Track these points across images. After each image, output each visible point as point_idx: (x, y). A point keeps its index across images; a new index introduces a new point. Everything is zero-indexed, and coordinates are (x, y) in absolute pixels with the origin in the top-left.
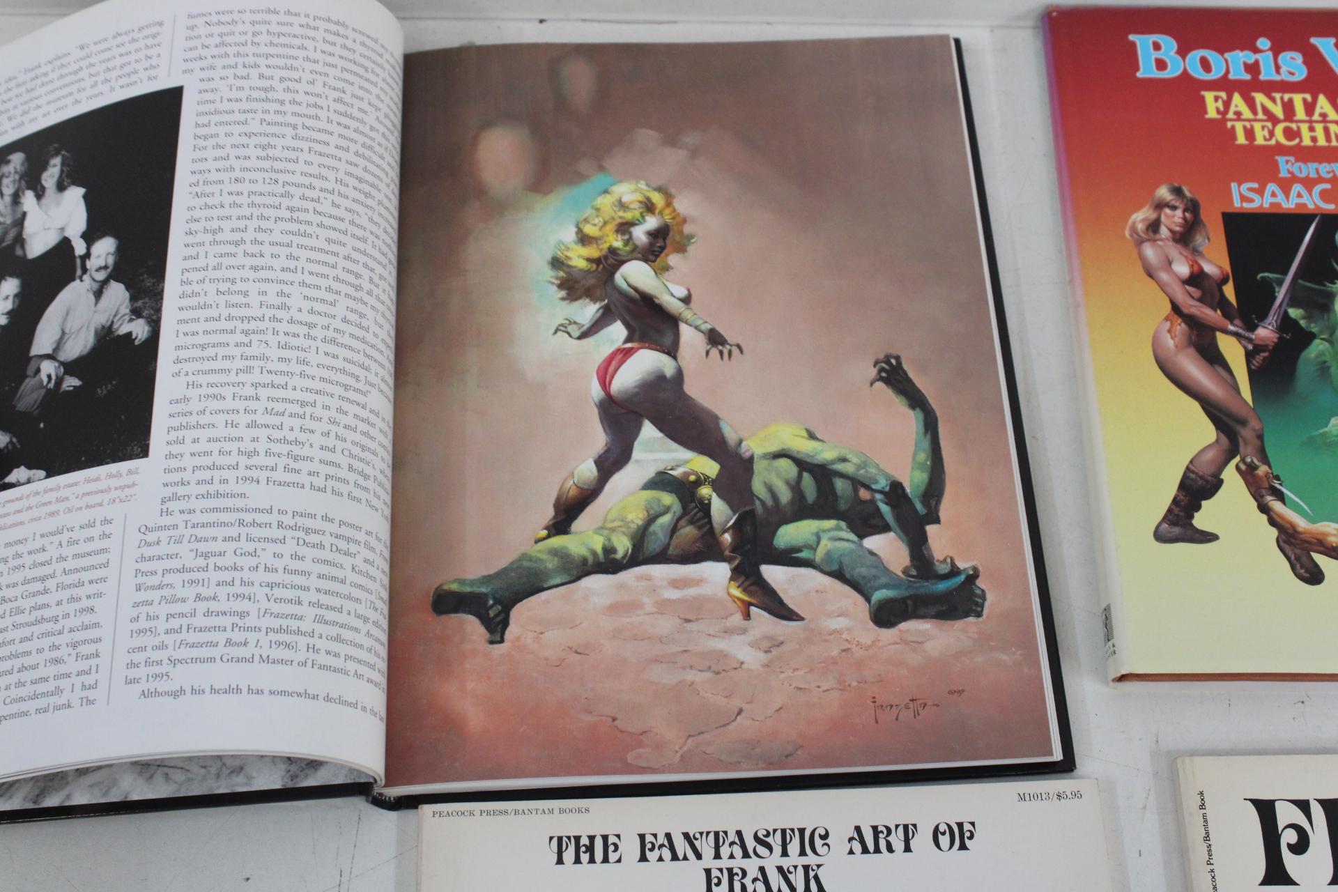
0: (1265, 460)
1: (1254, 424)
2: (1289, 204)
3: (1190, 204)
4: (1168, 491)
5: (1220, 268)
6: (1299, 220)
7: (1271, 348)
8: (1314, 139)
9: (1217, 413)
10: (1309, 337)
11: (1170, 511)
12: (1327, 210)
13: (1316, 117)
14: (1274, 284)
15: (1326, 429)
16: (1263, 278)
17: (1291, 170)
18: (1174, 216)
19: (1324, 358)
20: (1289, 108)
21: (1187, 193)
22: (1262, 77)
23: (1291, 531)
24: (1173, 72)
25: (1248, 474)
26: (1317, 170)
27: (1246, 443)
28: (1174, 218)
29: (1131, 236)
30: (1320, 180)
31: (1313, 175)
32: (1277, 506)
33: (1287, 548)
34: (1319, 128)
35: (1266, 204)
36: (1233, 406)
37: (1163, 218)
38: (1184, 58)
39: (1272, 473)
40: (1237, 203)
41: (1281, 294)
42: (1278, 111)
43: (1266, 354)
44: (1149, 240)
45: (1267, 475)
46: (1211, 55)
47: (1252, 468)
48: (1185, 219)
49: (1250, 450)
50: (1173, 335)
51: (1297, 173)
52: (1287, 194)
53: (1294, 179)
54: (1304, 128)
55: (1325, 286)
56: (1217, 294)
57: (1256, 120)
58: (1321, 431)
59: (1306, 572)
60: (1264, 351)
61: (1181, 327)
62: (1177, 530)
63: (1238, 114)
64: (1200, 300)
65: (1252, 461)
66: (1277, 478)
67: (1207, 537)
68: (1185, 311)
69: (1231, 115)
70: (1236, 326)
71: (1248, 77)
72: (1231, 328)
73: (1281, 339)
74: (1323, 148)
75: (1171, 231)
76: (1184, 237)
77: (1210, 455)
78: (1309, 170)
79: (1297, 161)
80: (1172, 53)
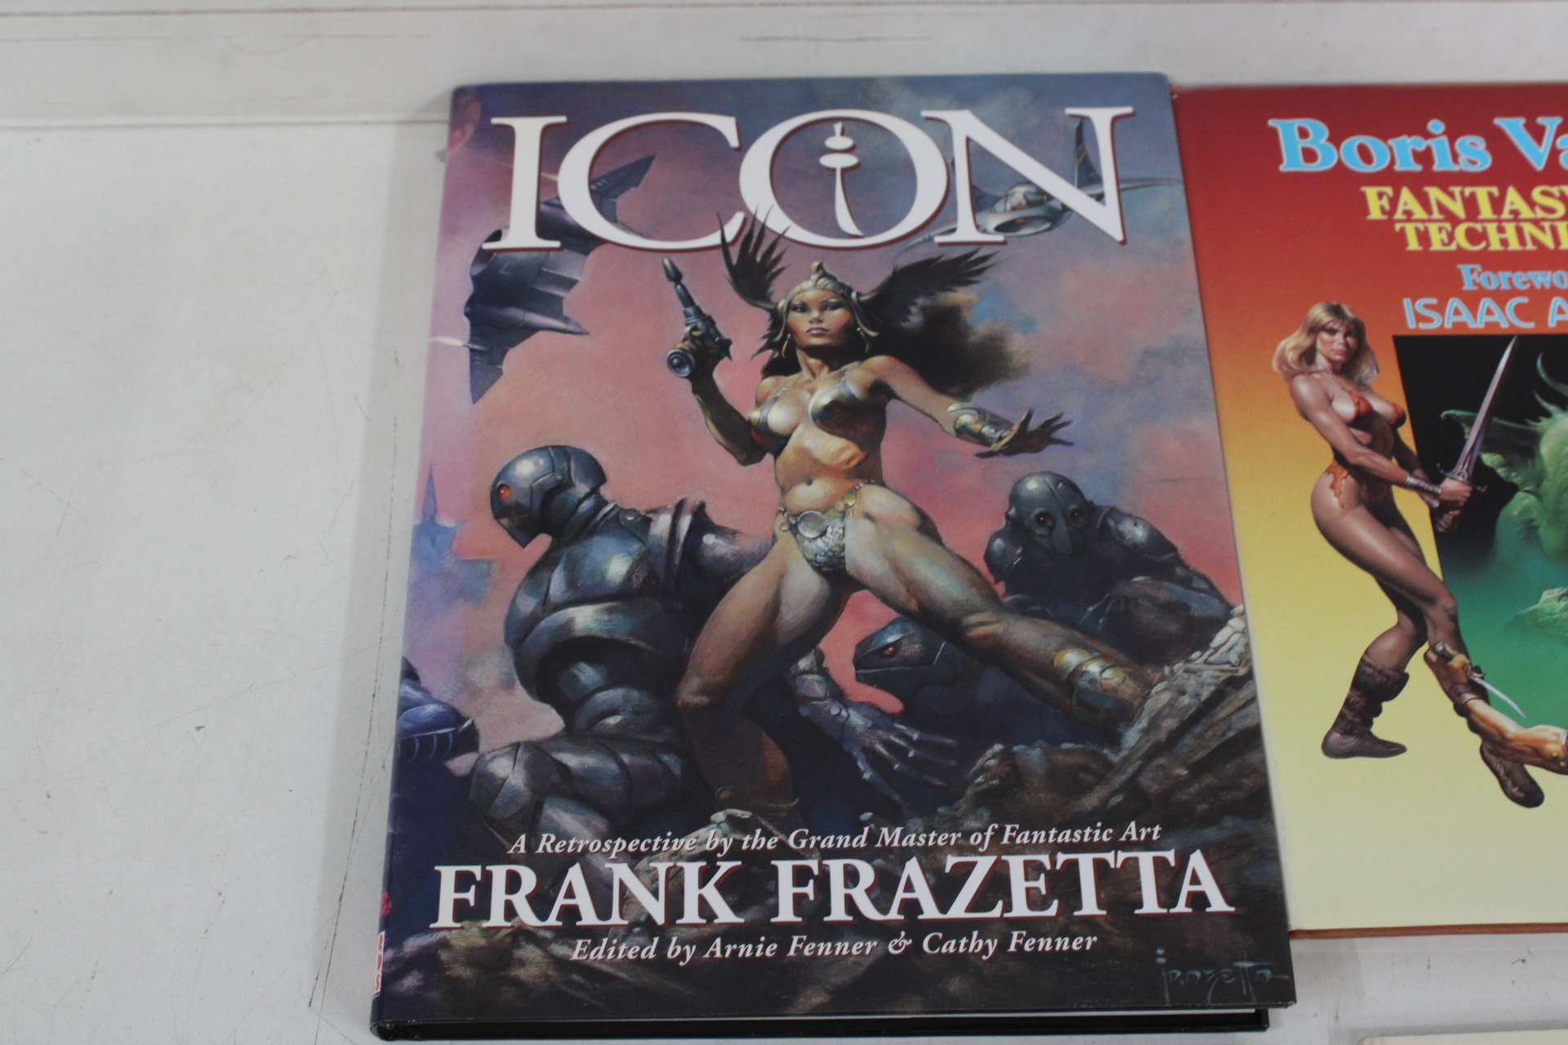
0: (1461, 648)
1: (1445, 602)
2: (1477, 323)
3: (1352, 327)
4: (1339, 690)
5: (1394, 405)
6: (1491, 343)
7: (1462, 504)
8: (1504, 242)
9: (1397, 589)
10: (1513, 489)
11: (1341, 716)
12: (1525, 329)
13: (1506, 215)
14: (1463, 425)
15: (1535, 607)
16: (1448, 417)
17: (1477, 281)
18: (1333, 342)
19: (1529, 516)
20: (1471, 204)
21: (1349, 313)
22: (1436, 167)
23: (1498, 738)
24: (1325, 163)
25: (1440, 666)
26: (1510, 280)
27: (1436, 627)
28: (1333, 345)
29: (1280, 367)
30: (1514, 292)
31: (1505, 286)
32: (1479, 706)
33: (1492, 758)
34: (1510, 228)
35: (1448, 323)
36: (1417, 579)
37: (1319, 345)
38: (1338, 146)
39: (1471, 664)
40: (1411, 324)
41: (1472, 435)
42: (1458, 209)
43: (1457, 512)
44: (1301, 373)
45: (1464, 666)
46: (1372, 143)
47: (1445, 658)
48: (1346, 345)
49: (1440, 634)
50: (1337, 491)
51: (1486, 285)
52: (1474, 311)
53: (1481, 293)
54: (1492, 229)
55: (1527, 424)
56: (1391, 437)
57: (1430, 221)
58: (1531, 609)
59: (1520, 790)
60: (1454, 509)
61: (1347, 481)
62: (1351, 741)
63: (1408, 214)
64: (1370, 446)
65: (1444, 649)
66: (1478, 670)
67: (1391, 749)
68: (1352, 460)
69: (1399, 215)
70: (1417, 477)
71: (1418, 168)
72: (1411, 480)
73: (1473, 492)
74: (1515, 253)
75: (1330, 360)
76: (1348, 368)
77: (1390, 643)
78: (1500, 280)
79: (1485, 268)
80: (1323, 141)
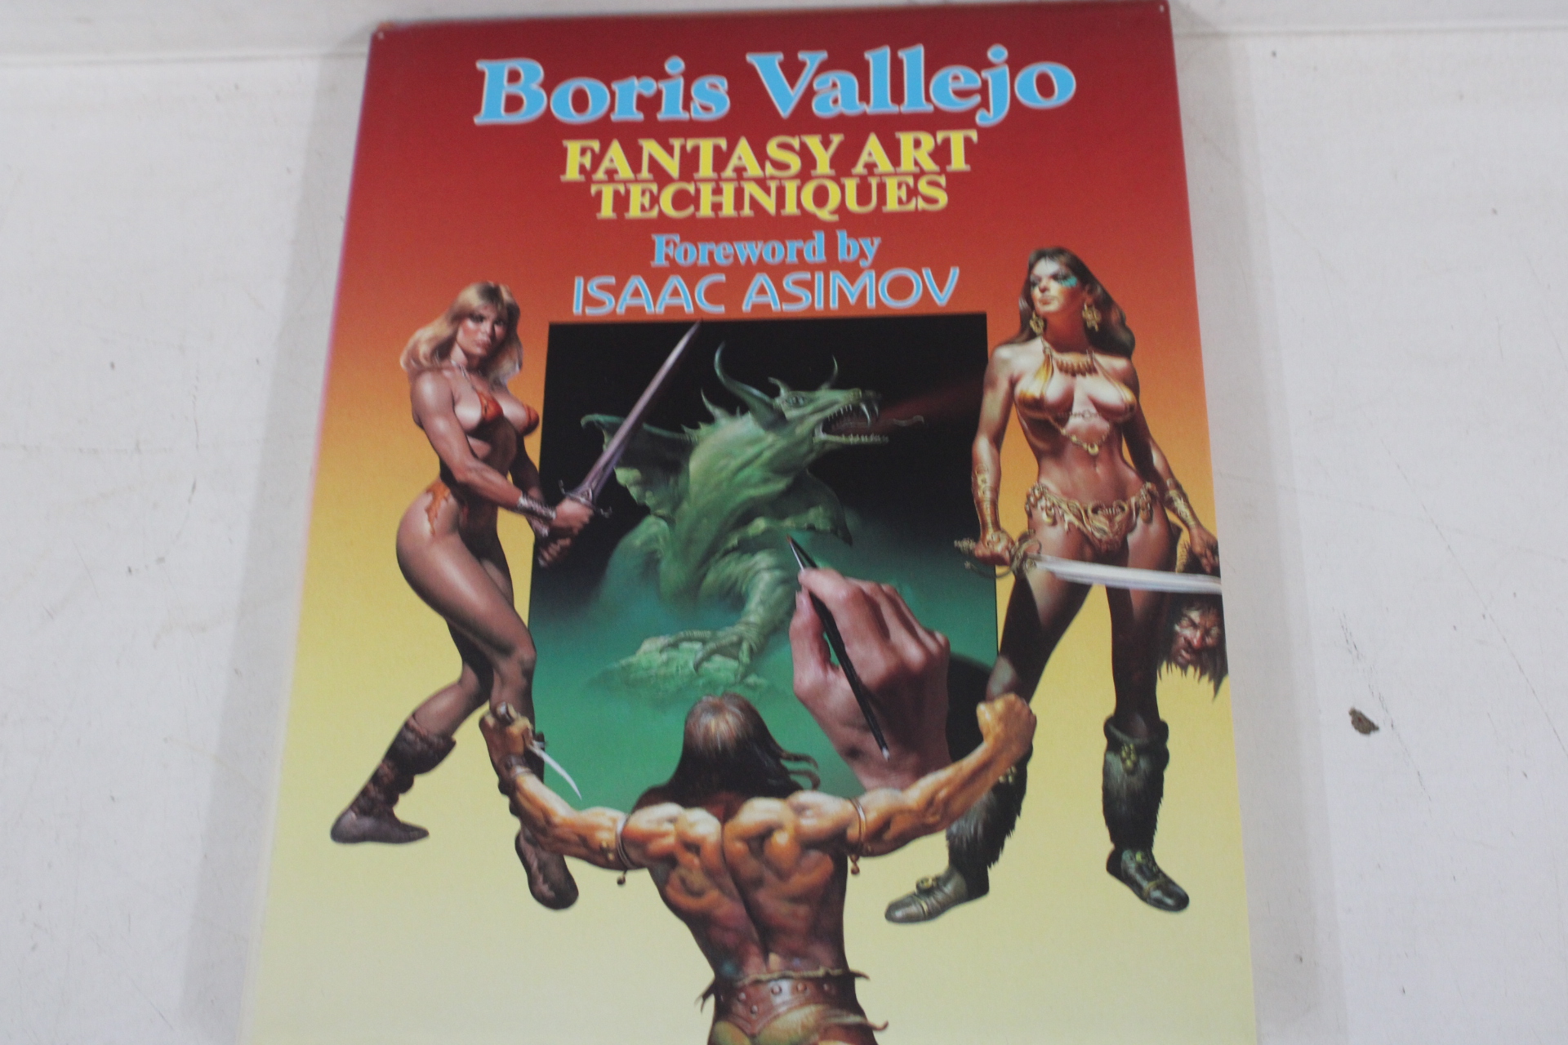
0: (528, 710)
1: (524, 653)
2: (655, 308)
3: (505, 313)
4: (369, 758)
5: (529, 410)
6: (665, 331)
7: (576, 531)
8: (717, 207)
9: (470, 636)
10: (642, 512)
11: (364, 792)
12: (708, 314)
13: (729, 172)
14: (605, 433)
15: (633, 659)
16: (590, 424)
17: (671, 254)
18: (476, 332)
19: (655, 546)
20: (690, 162)
21: (505, 296)
22: (662, 116)
23: (542, 822)
24: (528, 114)
25: (497, 736)
26: (711, 255)
27: (503, 682)
28: (474, 336)
29: (408, 364)
30: (714, 268)
31: (704, 261)
32: (529, 782)
33: (529, 850)
34: (729, 190)
36: (499, 626)
37: (460, 336)
38: (549, 91)
39: (534, 732)
40: (577, 308)
41: (612, 446)
42: (672, 166)
43: (566, 542)
44: (431, 370)
45: (524, 734)
46: (592, 87)
47: (505, 721)
48: (492, 335)
49: (507, 693)
50: (432, 514)
51: (680, 260)
52: (655, 294)
53: (674, 268)
54: (706, 190)
55: (683, 432)
56: (514, 449)
57: (636, 181)
58: (623, 662)
59: (552, 887)
60: (563, 537)
61: (447, 502)
62: (367, 823)
63: (611, 174)
64: (487, 460)
65: (508, 712)
66: (540, 738)
67: (411, 834)
68: (460, 477)
69: (600, 175)
70: (532, 498)
71: (639, 116)
72: (523, 502)
73: (595, 519)
74: (729, 220)
75: (467, 354)
76: (484, 366)
77: (444, 703)
78: (698, 253)
79: (683, 240)
80: (535, 86)
